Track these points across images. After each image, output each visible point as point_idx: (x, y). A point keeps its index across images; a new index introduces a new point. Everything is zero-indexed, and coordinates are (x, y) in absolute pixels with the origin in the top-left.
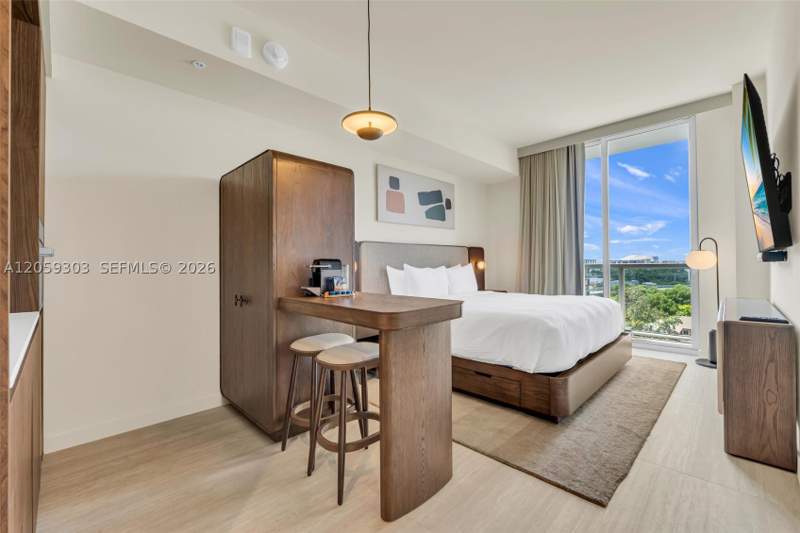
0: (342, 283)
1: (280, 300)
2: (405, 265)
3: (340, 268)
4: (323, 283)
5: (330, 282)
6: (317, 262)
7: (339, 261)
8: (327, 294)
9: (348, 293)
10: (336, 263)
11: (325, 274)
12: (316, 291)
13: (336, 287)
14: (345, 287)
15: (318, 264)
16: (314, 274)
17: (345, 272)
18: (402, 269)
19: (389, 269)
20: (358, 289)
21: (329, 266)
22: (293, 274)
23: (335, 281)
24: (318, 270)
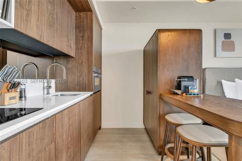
0: (194, 89)
1: (161, 94)
2: (236, 79)
3: (193, 81)
4: (182, 88)
5: (187, 88)
6: (179, 78)
7: (192, 77)
8: (184, 94)
9: (197, 94)
10: (191, 78)
11: (183, 84)
12: (179, 92)
13: (190, 91)
14: (196, 91)
15: (180, 78)
16: (178, 84)
17: (196, 83)
18: (235, 82)
19: (223, 81)
20: (204, 92)
21: (186, 80)
22: (167, 83)
23: (190, 88)
24: (180, 81)
